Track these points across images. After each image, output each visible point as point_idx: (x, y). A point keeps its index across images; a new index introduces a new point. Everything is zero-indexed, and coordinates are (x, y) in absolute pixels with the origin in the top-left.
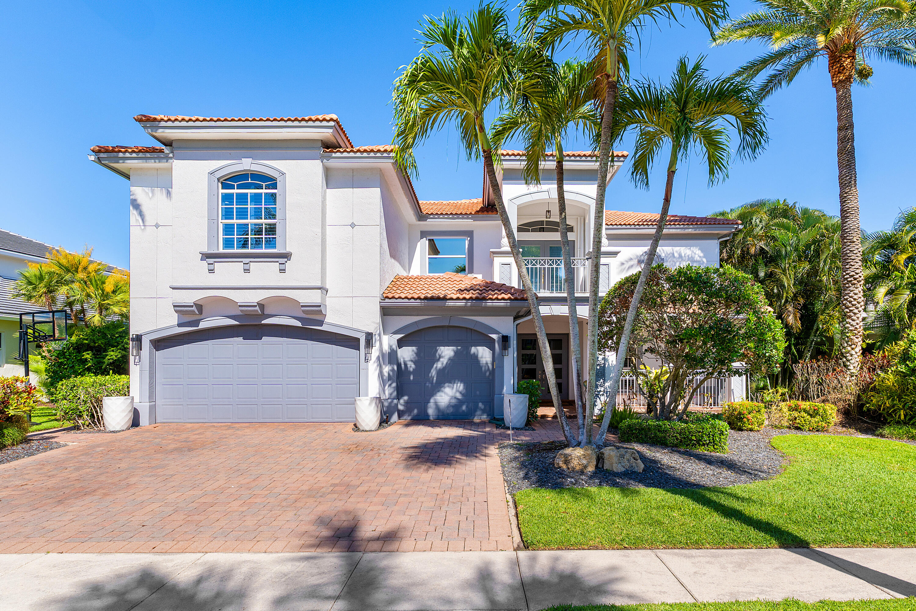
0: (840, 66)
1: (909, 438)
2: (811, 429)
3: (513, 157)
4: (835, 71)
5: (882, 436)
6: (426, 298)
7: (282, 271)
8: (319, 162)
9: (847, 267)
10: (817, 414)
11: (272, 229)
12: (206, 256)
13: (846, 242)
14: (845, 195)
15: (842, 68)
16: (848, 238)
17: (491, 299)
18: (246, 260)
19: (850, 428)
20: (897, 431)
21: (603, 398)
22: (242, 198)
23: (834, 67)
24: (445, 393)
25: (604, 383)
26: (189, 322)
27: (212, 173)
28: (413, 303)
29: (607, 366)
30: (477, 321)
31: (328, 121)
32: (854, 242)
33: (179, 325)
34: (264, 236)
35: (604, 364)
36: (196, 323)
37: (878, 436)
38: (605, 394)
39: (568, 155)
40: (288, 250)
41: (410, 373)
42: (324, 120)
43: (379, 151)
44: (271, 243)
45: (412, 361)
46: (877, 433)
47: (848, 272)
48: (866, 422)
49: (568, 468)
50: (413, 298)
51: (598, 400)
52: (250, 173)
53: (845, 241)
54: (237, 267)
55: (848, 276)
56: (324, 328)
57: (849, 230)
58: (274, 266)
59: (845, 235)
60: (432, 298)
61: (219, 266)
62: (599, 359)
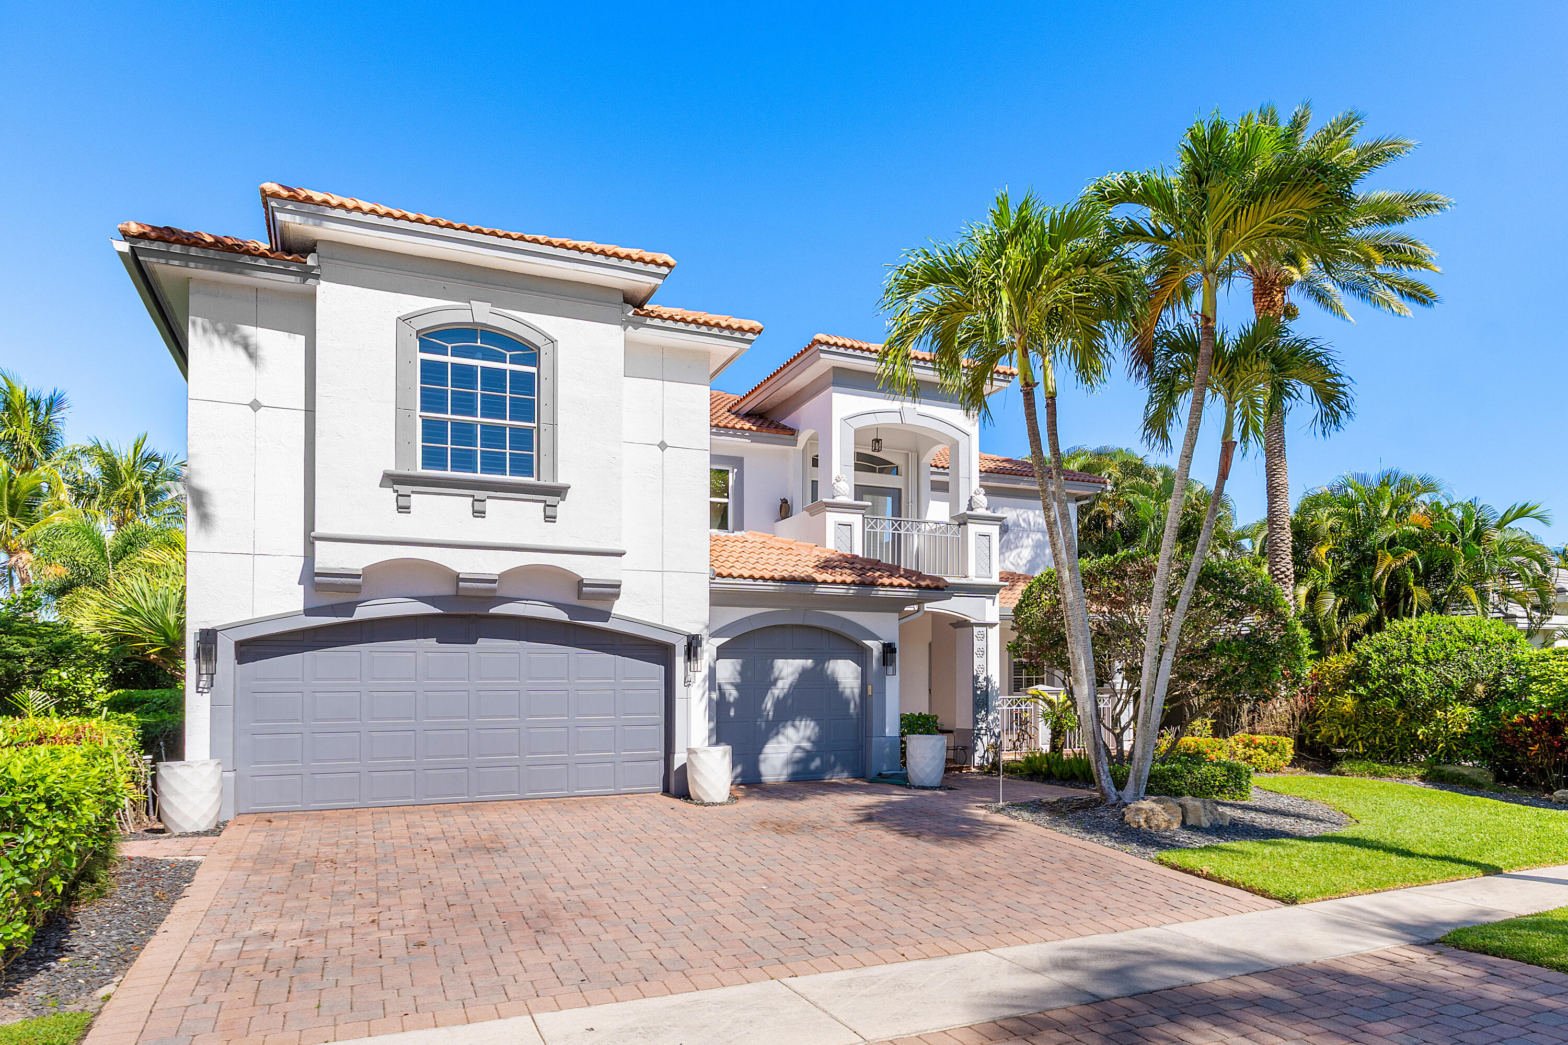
0: (1271, 301)
1: (1371, 775)
2: (1269, 769)
3: (850, 351)
4: (1264, 306)
5: (1342, 774)
6: (783, 580)
7: (550, 518)
8: (618, 329)
9: (1277, 560)
10: (1276, 749)
11: (524, 439)
12: (391, 480)
13: (1276, 528)
14: (1275, 467)
15: (1272, 303)
16: (1278, 523)
17: (883, 585)
18: (479, 494)
19: (1299, 766)
20: (1359, 766)
21: (985, 738)
22: (464, 375)
23: (1263, 300)
24: (787, 738)
25: (987, 717)
26: (332, 606)
27: (405, 319)
28: (760, 586)
29: (989, 689)
30: (845, 620)
31: (659, 265)
32: (1285, 529)
33: (308, 612)
34: (508, 451)
35: (987, 687)
36: (349, 608)
37: (1335, 774)
38: (988, 733)
39: (916, 358)
40: (561, 481)
41: (729, 705)
42: (653, 262)
43: (718, 325)
44: (524, 465)
45: (732, 684)
46: (1333, 770)
47: (1279, 567)
48: (1310, 759)
49: (1150, 827)
50: (763, 578)
51: (979, 742)
52: (479, 328)
53: (1275, 526)
54: (462, 504)
55: (1279, 572)
56: (609, 625)
57: (1279, 513)
58: (534, 509)
59: (1275, 519)
60: (793, 580)
61: (419, 501)
62: (980, 680)
